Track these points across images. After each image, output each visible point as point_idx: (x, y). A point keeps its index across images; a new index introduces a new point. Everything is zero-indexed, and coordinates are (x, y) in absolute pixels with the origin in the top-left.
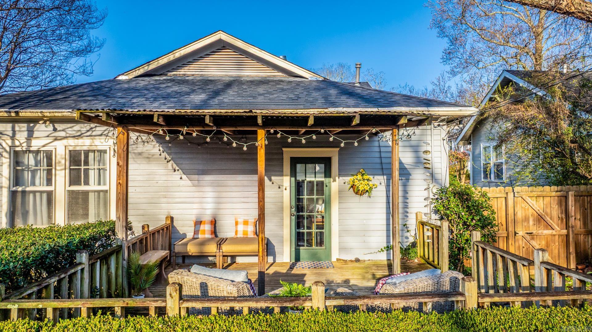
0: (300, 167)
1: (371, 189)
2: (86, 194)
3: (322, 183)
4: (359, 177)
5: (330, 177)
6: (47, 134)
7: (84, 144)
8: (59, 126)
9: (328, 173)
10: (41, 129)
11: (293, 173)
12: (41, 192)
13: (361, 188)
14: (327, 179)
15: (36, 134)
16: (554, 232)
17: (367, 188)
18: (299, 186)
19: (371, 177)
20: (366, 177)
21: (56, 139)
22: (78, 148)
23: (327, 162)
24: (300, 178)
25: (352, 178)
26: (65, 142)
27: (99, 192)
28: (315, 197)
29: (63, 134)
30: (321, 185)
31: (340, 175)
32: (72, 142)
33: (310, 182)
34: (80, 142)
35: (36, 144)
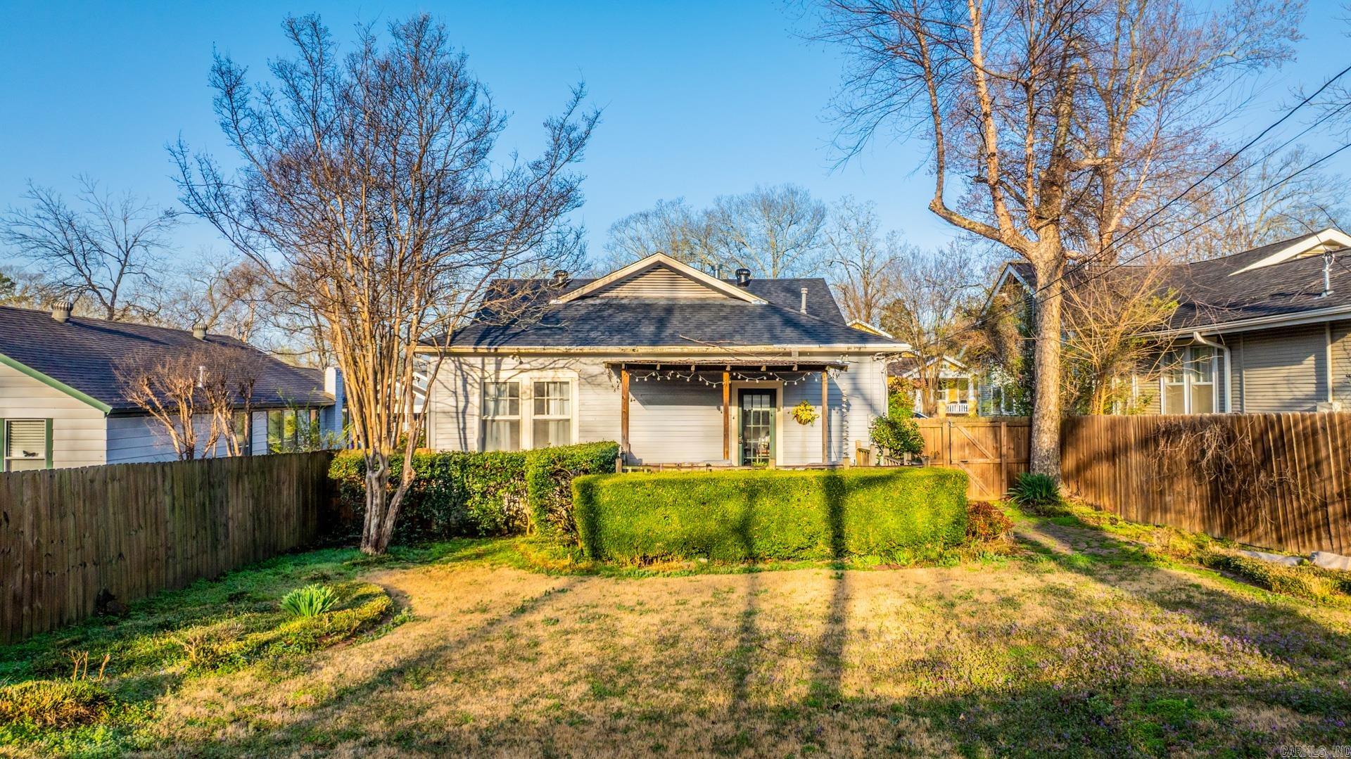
0: (747, 398)
1: (813, 418)
2: (546, 422)
3: (768, 412)
4: (802, 407)
5: (775, 406)
6: (512, 367)
7: (547, 376)
8: (524, 360)
9: (773, 403)
10: (508, 363)
11: (741, 403)
12: (505, 421)
13: (804, 418)
14: (773, 409)
15: (503, 367)
16: (988, 461)
17: (809, 417)
18: (745, 416)
19: (813, 407)
20: (808, 407)
21: (522, 371)
22: (542, 380)
23: (772, 393)
24: (747, 408)
25: (795, 408)
26: (530, 373)
27: (559, 421)
28: (761, 426)
29: (528, 366)
30: (766, 414)
31: (784, 405)
32: (536, 374)
33: (755, 412)
34: (544, 373)
35: (503, 376)
